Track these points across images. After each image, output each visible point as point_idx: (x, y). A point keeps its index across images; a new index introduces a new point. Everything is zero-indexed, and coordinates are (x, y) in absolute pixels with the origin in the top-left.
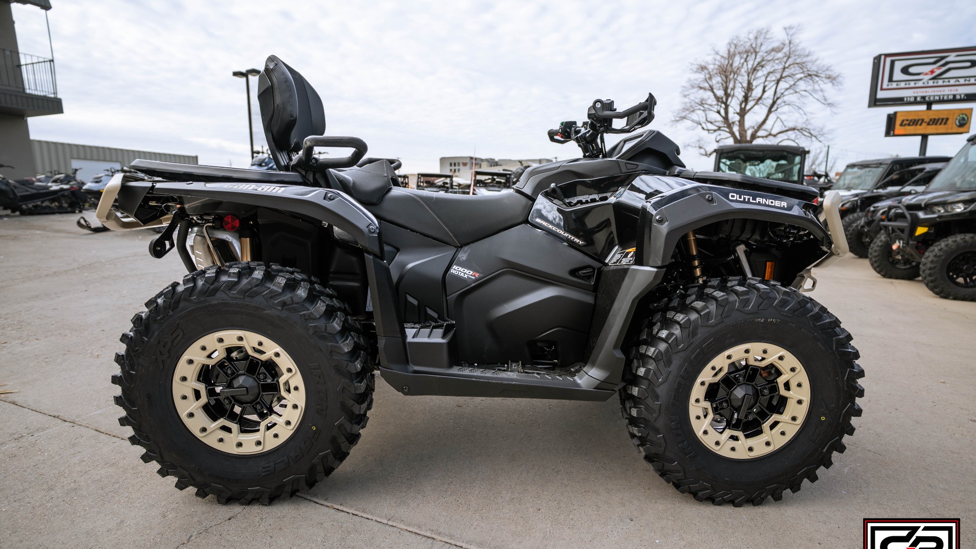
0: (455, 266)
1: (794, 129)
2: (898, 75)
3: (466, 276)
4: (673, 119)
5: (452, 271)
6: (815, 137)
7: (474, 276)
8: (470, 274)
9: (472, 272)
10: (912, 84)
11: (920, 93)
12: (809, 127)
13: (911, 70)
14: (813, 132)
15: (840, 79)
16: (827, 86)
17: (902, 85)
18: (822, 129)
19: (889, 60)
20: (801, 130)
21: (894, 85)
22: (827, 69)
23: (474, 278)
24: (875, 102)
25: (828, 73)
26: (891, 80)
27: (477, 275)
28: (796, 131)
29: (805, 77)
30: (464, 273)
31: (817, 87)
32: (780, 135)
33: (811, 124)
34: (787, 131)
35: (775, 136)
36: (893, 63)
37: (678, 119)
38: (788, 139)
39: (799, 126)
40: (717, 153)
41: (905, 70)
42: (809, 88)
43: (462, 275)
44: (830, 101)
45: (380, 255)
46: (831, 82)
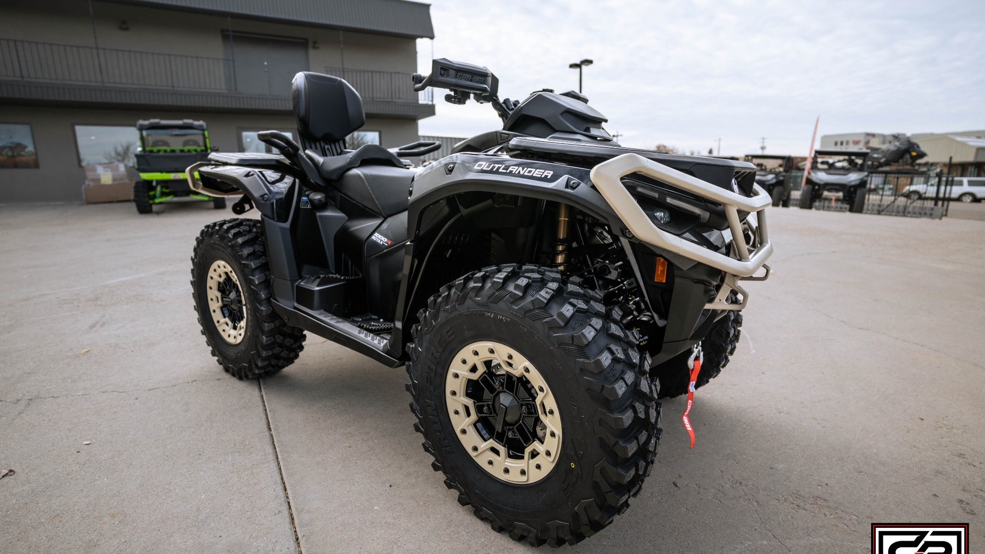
0: (376, 233)
3: (381, 243)
5: (373, 237)
7: (387, 243)
8: (385, 241)
9: (386, 240)
23: (387, 245)
27: (390, 242)
30: (381, 240)
43: (379, 241)
45: (272, 217)
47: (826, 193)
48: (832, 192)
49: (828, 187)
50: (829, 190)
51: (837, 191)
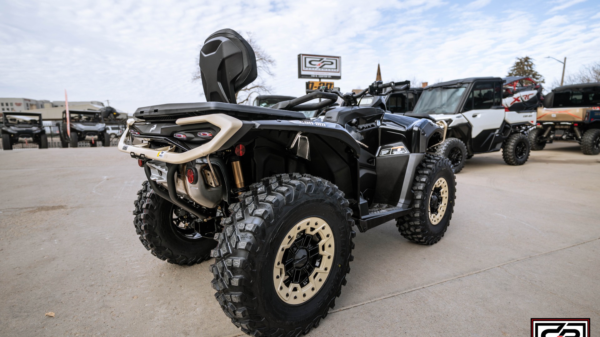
1: (257, 86)
2: (308, 65)
4: (193, 78)
6: (268, 91)
10: (313, 69)
11: (317, 74)
12: (264, 86)
13: (313, 63)
14: (266, 89)
15: (275, 62)
16: (269, 65)
17: (310, 69)
18: (271, 87)
19: (304, 57)
20: (261, 87)
21: (307, 69)
22: (269, 57)
24: (300, 76)
25: (269, 58)
26: (305, 67)
28: (259, 88)
29: (259, 59)
31: (265, 65)
32: (251, 90)
33: (265, 84)
34: (255, 87)
35: (249, 90)
36: (305, 58)
37: (195, 78)
38: (255, 92)
39: (260, 85)
40: (258, 100)
41: (310, 62)
42: (262, 65)
44: (272, 73)
46: (271, 63)
47: (87, 137)
48: (91, 136)
49: (88, 133)
50: (89, 135)
51: (94, 135)
